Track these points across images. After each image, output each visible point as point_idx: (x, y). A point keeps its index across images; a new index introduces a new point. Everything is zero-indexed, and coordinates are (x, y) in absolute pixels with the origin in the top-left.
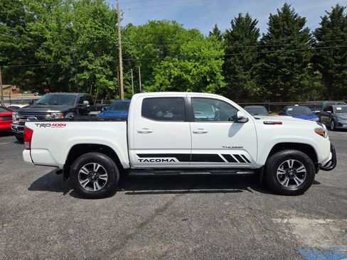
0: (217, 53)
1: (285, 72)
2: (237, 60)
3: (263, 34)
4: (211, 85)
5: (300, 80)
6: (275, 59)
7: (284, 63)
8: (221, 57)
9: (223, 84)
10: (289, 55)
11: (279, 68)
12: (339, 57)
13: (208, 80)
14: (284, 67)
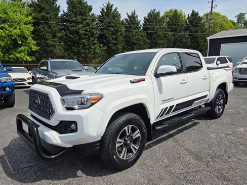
0: (25, 19)
1: (84, 42)
2: (46, 28)
3: (63, 11)
4: (23, 48)
5: (95, 49)
6: (77, 32)
7: (83, 36)
8: (30, 23)
9: (35, 48)
10: (86, 31)
11: (80, 39)
12: (114, 36)
13: (20, 43)
14: (84, 39)
